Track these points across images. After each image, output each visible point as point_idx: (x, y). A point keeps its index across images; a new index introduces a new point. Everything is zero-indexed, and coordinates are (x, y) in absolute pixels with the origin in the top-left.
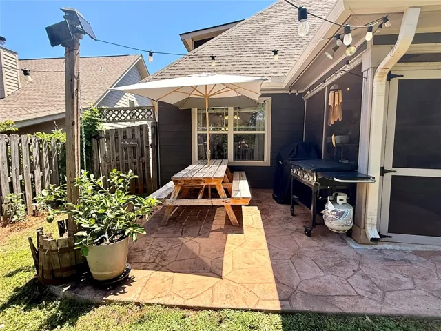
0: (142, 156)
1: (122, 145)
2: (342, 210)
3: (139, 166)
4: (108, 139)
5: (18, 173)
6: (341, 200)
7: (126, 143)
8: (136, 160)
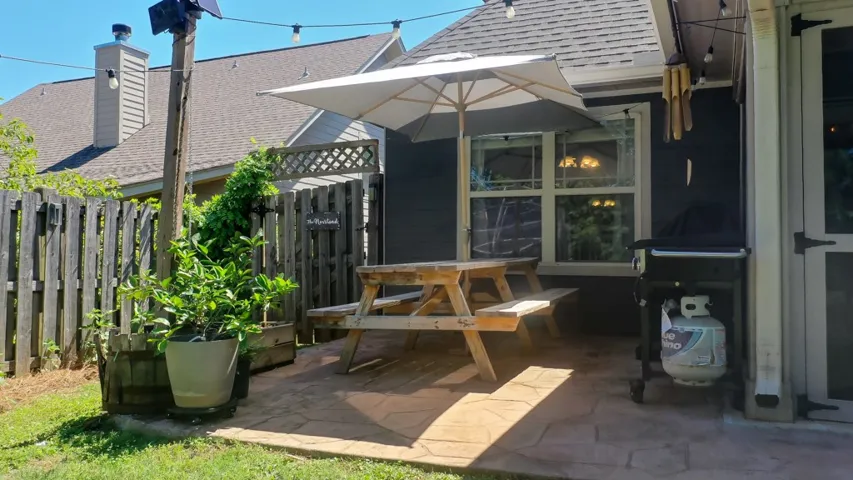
0: (348, 251)
1: (308, 226)
2: (688, 328)
3: (341, 272)
4: (281, 213)
5: (112, 272)
6: (690, 307)
7: (317, 221)
8: (335, 260)
